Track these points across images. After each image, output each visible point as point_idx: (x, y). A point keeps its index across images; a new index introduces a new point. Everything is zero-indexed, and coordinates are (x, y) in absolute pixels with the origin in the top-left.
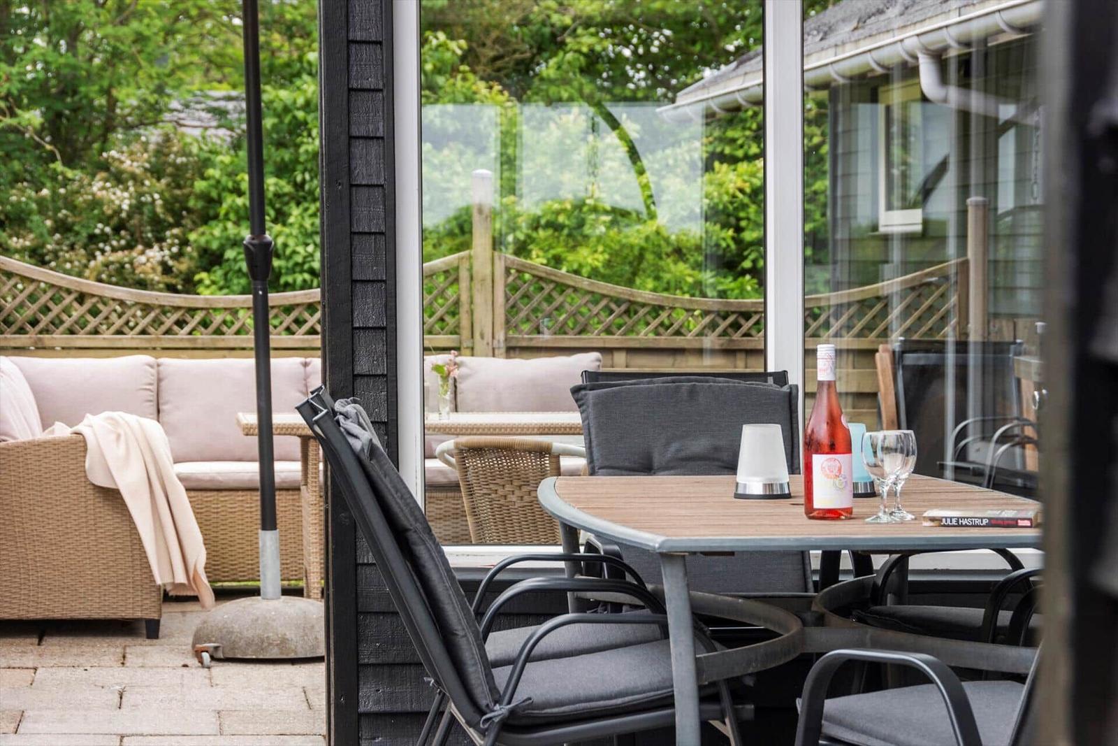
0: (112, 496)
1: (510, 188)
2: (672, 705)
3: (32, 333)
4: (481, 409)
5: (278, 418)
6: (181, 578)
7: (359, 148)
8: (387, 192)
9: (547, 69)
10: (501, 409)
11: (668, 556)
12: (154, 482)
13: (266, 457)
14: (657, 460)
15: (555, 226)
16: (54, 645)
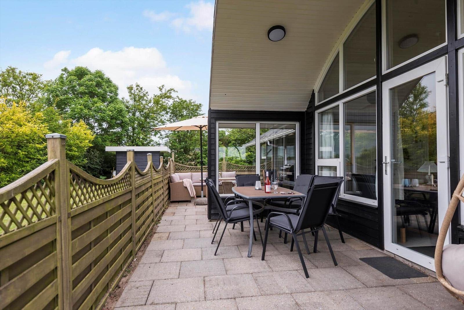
0: (186, 187)
1: (227, 155)
2: (250, 217)
3: (179, 170)
4: (224, 177)
5: (203, 179)
6: (193, 196)
7: (212, 150)
8: (215, 155)
9: (230, 145)
10: (227, 177)
11: (249, 199)
12: (191, 186)
13: (202, 183)
14: (245, 185)
15: (230, 159)
16: (180, 203)
